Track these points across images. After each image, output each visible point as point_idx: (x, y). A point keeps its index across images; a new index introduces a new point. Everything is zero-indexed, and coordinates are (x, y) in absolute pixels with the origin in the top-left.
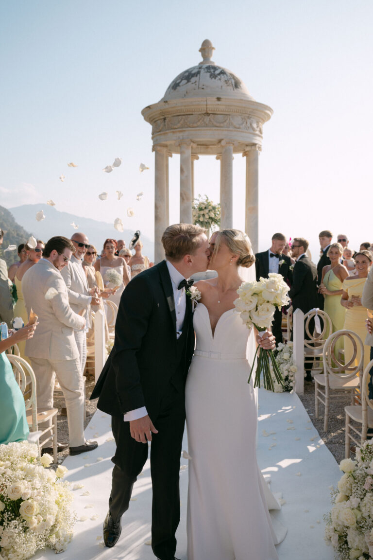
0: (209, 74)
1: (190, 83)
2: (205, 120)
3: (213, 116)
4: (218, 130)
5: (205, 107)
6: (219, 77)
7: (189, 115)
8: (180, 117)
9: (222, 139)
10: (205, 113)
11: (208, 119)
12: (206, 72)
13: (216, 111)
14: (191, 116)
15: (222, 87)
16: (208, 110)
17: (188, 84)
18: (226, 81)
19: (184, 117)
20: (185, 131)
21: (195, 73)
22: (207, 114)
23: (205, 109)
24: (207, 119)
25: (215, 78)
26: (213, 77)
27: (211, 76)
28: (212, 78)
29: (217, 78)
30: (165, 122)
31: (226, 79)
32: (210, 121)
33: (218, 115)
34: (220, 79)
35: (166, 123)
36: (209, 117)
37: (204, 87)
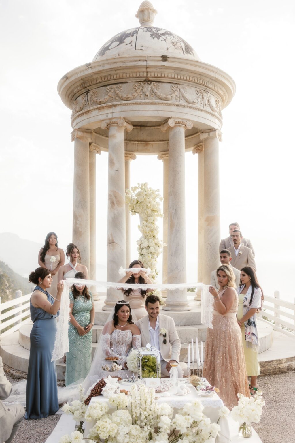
0: (149, 34)
1: (124, 44)
2: (145, 89)
3: (156, 84)
4: (163, 104)
5: (145, 70)
6: (164, 37)
7: (122, 83)
8: (108, 87)
9: (169, 118)
10: (145, 81)
11: (149, 89)
12: (146, 32)
13: (161, 77)
14: (125, 85)
15: (168, 49)
16: (149, 75)
17: (121, 45)
18: (173, 43)
19: (114, 86)
20: (115, 106)
21: (130, 33)
22: (148, 81)
23: (145, 74)
24: (147, 88)
25: (158, 39)
26: (156, 37)
27: (152, 35)
28: (154, 38)
29: (161, 39)
30: (88, 96)
31: (174, 41)
32: (152, 90)
33: (164, 84)
34: (165, 40)
35: (89, 98)
36: (150, 86)
37: (143, 48)
